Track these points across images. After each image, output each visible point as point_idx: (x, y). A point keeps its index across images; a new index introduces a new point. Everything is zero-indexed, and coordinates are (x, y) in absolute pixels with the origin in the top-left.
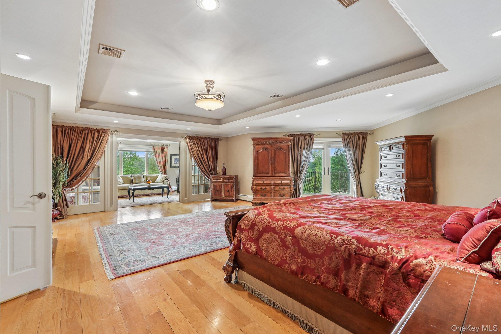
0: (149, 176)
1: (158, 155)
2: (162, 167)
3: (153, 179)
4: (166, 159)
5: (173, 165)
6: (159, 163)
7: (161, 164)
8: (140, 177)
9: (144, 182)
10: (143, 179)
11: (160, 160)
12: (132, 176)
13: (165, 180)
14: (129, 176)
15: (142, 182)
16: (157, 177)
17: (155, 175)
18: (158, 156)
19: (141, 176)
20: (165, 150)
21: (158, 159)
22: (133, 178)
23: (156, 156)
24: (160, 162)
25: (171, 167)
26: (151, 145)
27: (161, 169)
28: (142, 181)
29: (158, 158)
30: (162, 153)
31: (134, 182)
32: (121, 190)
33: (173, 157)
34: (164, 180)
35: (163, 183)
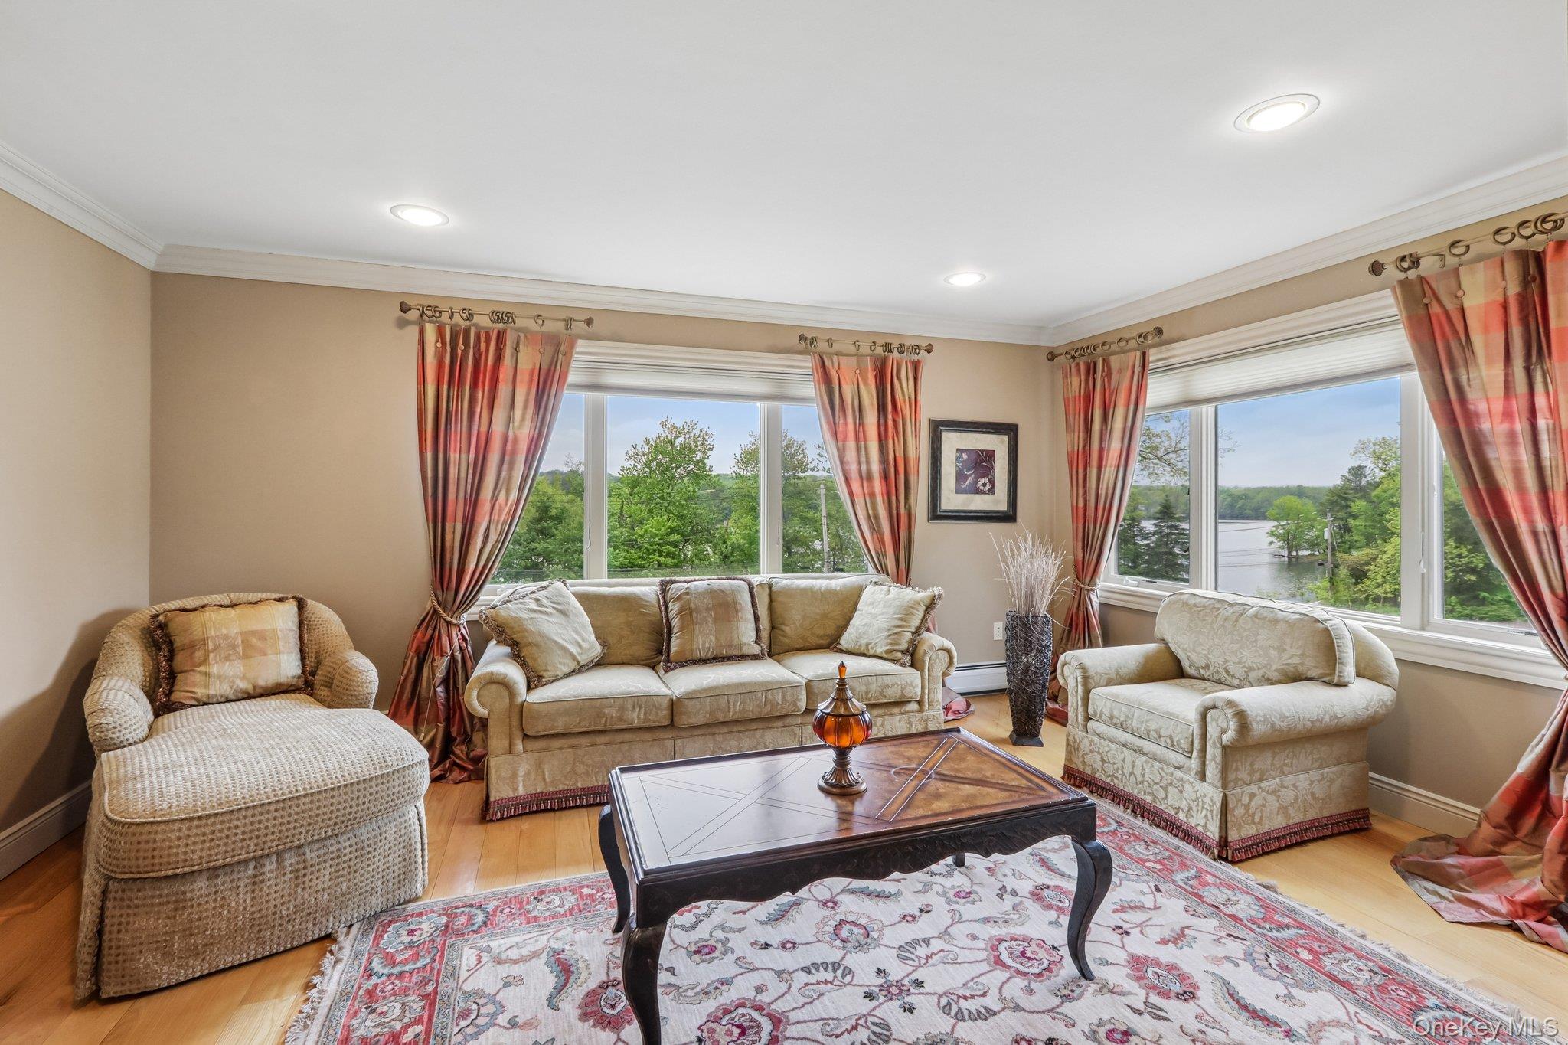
0: (789, 592)
1: (850, 420)
2: (882, 512)
3: (825, 616)
4: (911, 453)
5: (951, 500)
6: (856, 486)
7: (872, 495)
8: (723, 607)
9: (756, 650)
10: (746, 621)
11: (868, 462)
12: (664, 592)
13: (925, 635)
14: (645, 587)
15: (741, 645)
16: (849, 602)
17: (840, 582)
18: (851, 427)
19: (734, 593)
20: (904, 388)
21: (851, 455)
22: (674, 608)
23: (840, 429)
24: (870, 478)
25: (936, 514)
26: (800, 353)
27: (872, 529)
28: (745, 640)
29: (851, 444)
30: (882, 408)
31: (681, 652)
32: (564, 735)
33: (952, 442)
34: (917, 633)
35: (912, 665)
